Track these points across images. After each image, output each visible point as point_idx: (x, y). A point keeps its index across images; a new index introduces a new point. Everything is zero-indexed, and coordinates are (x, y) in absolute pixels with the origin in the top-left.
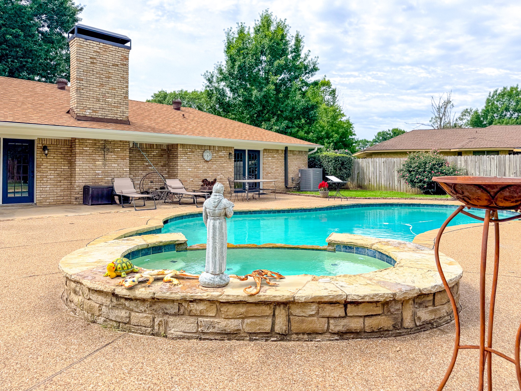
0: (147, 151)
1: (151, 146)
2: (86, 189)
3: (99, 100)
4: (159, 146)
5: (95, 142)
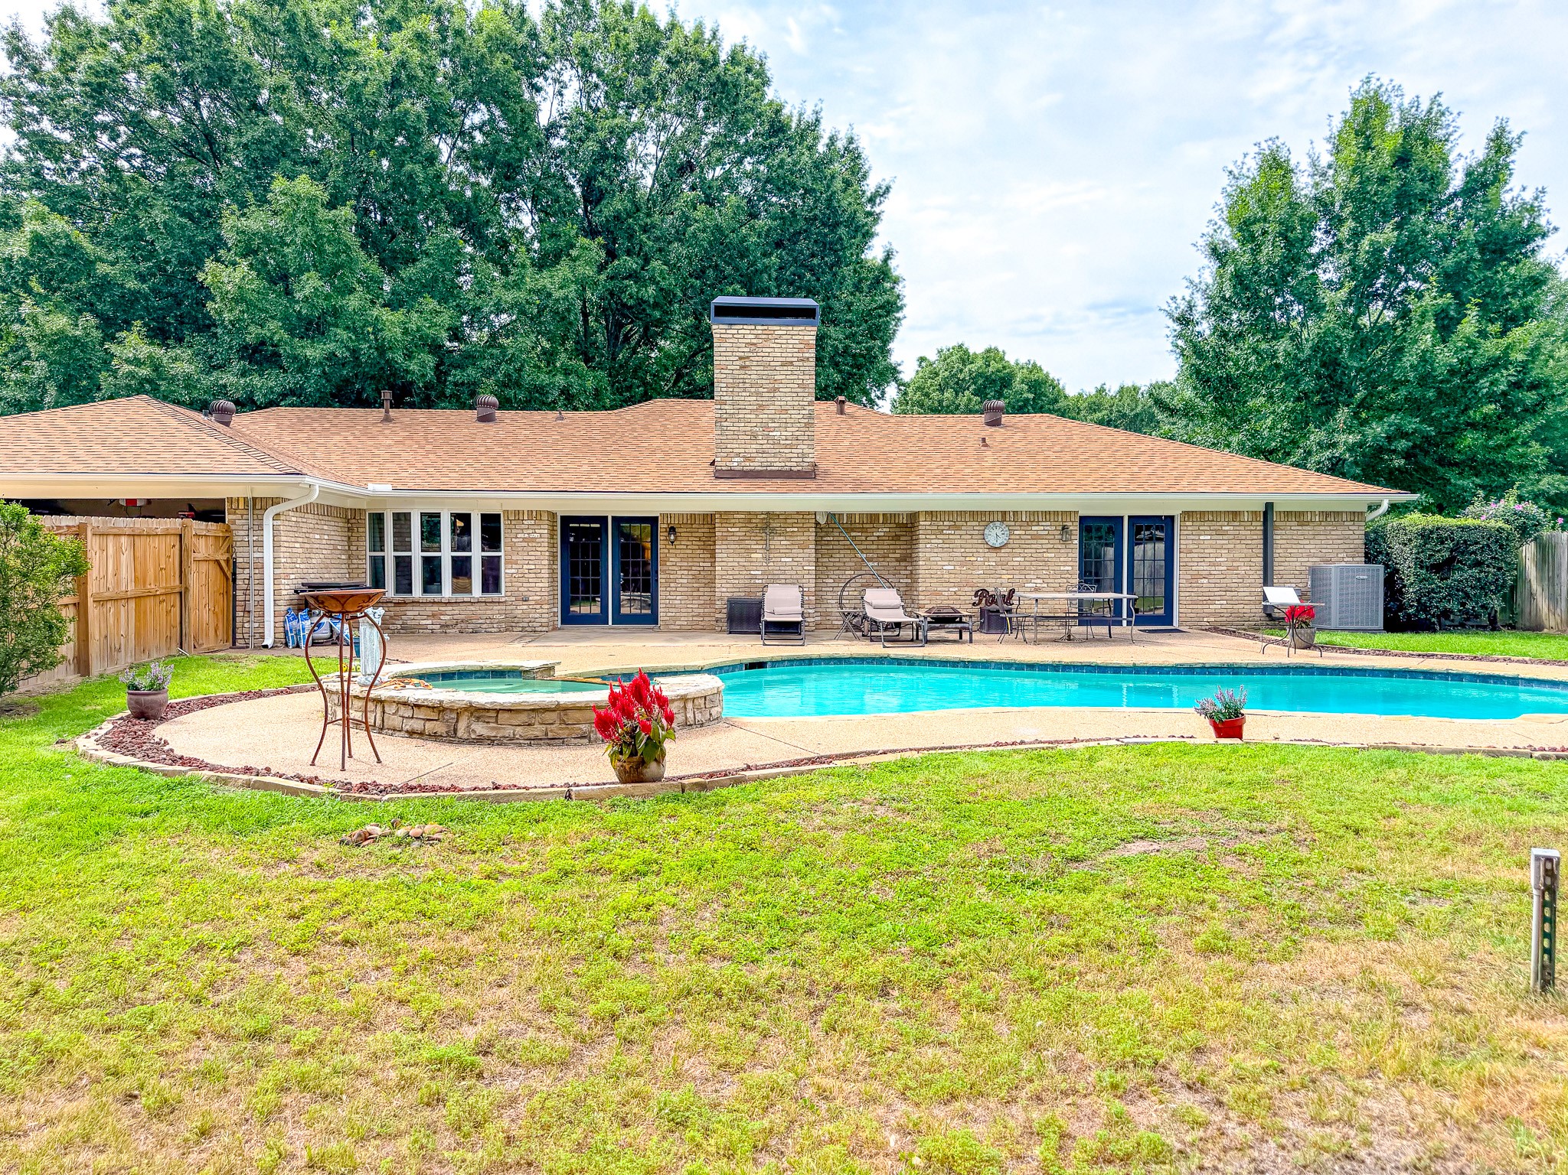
0: (863, 530)
1: (873, 518)
2: (732, 604)
3: (755, 437)
4: (889, 518)
5: (750, 516)
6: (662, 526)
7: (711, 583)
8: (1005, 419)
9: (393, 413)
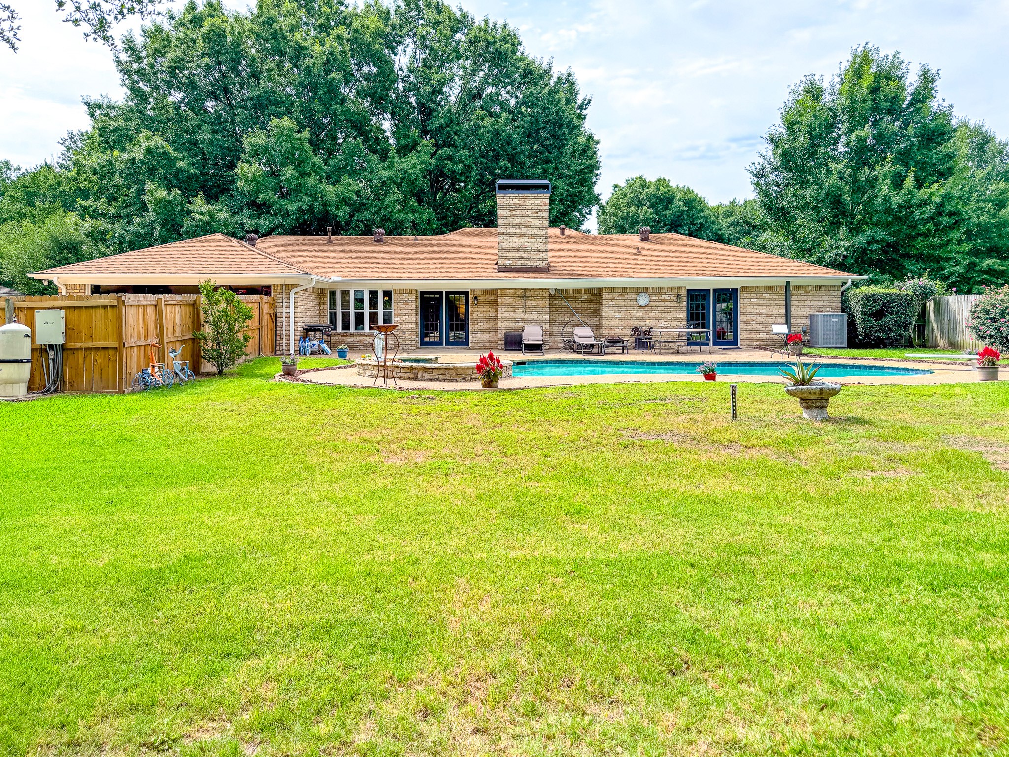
0: (574, 297)
1: (579, 291)
2: (507, 335)
3: (518, 250)
4: (587, 291)
5: (515, 291)
6: (471, 296)
7: (496, 324)
8: (651, 236)
9: (333, 238)
